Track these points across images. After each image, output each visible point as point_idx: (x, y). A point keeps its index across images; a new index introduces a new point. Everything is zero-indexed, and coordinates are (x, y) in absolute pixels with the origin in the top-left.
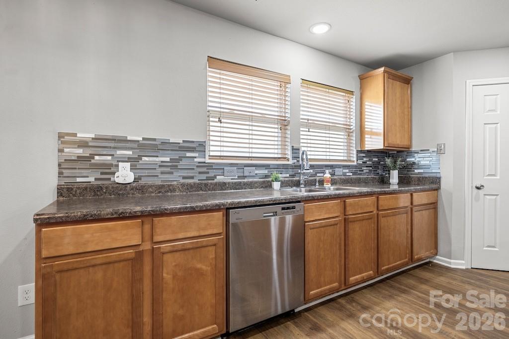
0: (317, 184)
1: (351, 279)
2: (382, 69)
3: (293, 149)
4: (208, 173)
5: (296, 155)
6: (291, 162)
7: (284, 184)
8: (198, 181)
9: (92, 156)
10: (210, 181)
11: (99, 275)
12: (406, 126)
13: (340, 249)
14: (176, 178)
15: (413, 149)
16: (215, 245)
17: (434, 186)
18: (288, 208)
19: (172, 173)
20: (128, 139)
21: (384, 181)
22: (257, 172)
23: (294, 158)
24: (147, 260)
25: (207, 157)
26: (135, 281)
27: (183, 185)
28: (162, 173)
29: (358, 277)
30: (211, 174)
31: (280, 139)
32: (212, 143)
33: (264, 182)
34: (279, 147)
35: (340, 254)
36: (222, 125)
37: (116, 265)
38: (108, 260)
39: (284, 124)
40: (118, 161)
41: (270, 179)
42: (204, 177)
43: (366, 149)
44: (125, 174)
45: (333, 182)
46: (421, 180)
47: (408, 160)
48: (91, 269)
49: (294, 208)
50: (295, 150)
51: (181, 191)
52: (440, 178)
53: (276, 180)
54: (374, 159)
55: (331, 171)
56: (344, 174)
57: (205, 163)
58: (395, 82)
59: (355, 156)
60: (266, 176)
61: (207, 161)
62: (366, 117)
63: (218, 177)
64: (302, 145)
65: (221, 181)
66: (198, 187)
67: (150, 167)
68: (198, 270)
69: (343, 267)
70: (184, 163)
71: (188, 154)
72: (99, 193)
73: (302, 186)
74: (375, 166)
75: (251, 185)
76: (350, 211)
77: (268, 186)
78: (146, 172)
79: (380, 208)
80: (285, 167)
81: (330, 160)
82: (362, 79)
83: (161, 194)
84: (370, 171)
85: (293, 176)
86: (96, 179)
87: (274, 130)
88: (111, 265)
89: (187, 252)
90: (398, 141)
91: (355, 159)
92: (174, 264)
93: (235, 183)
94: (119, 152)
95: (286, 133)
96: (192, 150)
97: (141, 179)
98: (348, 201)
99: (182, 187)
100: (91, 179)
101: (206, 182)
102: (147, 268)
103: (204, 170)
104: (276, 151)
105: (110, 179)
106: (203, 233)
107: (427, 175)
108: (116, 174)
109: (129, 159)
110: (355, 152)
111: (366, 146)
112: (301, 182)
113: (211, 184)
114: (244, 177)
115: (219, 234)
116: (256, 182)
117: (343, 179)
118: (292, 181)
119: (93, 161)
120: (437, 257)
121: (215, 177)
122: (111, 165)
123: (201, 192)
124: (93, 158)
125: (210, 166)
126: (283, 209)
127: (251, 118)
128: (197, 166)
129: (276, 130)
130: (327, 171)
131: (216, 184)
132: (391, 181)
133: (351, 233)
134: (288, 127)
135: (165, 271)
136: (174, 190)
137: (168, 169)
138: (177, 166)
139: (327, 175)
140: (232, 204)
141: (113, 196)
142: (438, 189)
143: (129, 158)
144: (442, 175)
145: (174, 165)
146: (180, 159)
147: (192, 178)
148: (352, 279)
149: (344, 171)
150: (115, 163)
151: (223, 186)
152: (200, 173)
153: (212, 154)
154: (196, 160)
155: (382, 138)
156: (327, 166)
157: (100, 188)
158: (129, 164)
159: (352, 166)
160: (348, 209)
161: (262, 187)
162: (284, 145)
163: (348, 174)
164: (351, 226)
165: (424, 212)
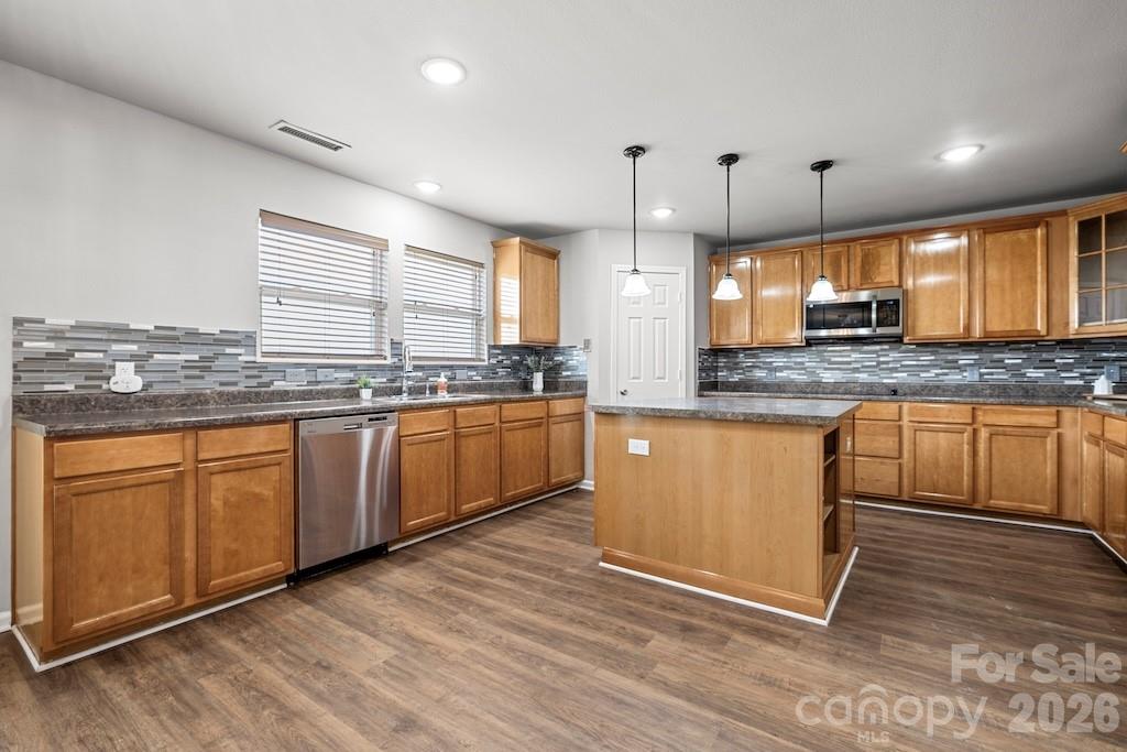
0: (428, 392)
1: (464, 507)
2: (518, 239)
3: (393, 342)
4: (261, 377)
5: (396, 352)
6: (389, 361)
7: (377, 392)
8: (244, 389)
9: (71, 353)
10: (263, 389)
11: (127, 499)
12: (552, 315)
13: (448, 470)
14: (209, 384)
15: (561, 345)
16: (279, 464)
17: (581, 392)
18: (377, 419)
19: (202, 377)
20: (132, 327)
21: (526, 386)
22: (337, 375)
23: (393, 355)
24: (190, 483)
25: (259, 354)
26: (174, 508)
27: (221, 394)
28: (187, 377)
29: (474, 505)
30: (265, 379)
31: (373, 328)
32: (264, 334)
33: (348, 389)
34: (373, 340)
35: (449, 476)
36: (282, 307)
37: (149, 487)
38: (140, 481)
39: (379, 307)
40: (115, 360)
41: (357, 386)
42: (254, 382)
43: (503, 343)
44: (126, 379)
45: (451, 389)
46: (569, 385)
47: (556, 358)
48: (117, 492)
49: (385, 418)
50: (395, 345)
51: (217, 403)
52: (586, 382)
53: (366, 386)
54: (514, 358)
55: (449, 373)
56: (470, 378)
57: (255, 362)
58: (535, 256)
59: (486, 352)
60: (352, 382)
61: (259, 359)
62: (502, 298)
63: (275, 383)
64: (406, 337)
65: (281, 389)
66: (245, 397)
67: (167, 369)
68: (256, 495)
69: (453, 493)
70: (219, 363)
71: (228, 350)
72: (83, 407)
73: (405, 395)
74: (515, 368)
75: (327, 394)
76: (461, 423)
77: (354, 394)
78: (160, 377)
79: (503, 420)
80: (381, 368)
81: (448, 359)
82: (496, 246)
83: (185, 408)
84: (508, 373)
85: (393, 381)
86: (76, 387)
87: (365, 316)
88: (143, 488)
89: (242, 473)
90: (540, 335)
91: (486, 357)
92: (225, 487)
93: (303, 391)
94: (115, 347)
95: (382, 321)
96: (236, 344)
97: (152, 387)
98: (459, 410)
99: (220, 398)
100: (70, 387)
101: (257, 389)
102: (189, 493)
103: (255, 372)
104: (368, 346)
105: (101, 387)
106: (264, 450)
107: (574, 379)
108: (113, 380)
109: (133, 357)
110: (486, 348)
111: (502, 339)
112: (404, 389)
113: (266, 392)
114: (319, 382)
115: (284, 451)
116: (336, 390)
117: (468, 385)
118: (391, 388)
119: (72, 360)
120: (585, 481)
121: (272, 382)
122: (103, 365)
123: (249, 405)
124: (73, 356)
125: (263, 368)
126: (370, 420)
127: (328, 298)
128: (243, 368)
129: (368, 316)
130: (442, 374)
131: (273, 393)
132: (534, 387)
133: (463, 450)
134: (385, 312)
135: (213, 495)
136: (207, 402)
137: (197, 372)
138: (210, 367)
139: (443, 380)
140: (302, 414)
141: (107, 411)
142: (584, 396)
143: (131, 356)
144: (589, 379)
145: (205, 366)
146: (217, 356)
147: (235, 384)
148: (466, 508)
149: (469, 373)
150: (108, 362)
151: (284, 395)
152: (247, 377)
153: (265, 349)
154: (240, 358)
155: (517, 326)
156: (443, 367)
157: (85, 400)
158: (133, 364)
159: (482, 366)
160: (459, 420)
161: (344, 397)
162: (379, 337)
163: (475, 378)
164: (464, 442)
165: (565, 425)
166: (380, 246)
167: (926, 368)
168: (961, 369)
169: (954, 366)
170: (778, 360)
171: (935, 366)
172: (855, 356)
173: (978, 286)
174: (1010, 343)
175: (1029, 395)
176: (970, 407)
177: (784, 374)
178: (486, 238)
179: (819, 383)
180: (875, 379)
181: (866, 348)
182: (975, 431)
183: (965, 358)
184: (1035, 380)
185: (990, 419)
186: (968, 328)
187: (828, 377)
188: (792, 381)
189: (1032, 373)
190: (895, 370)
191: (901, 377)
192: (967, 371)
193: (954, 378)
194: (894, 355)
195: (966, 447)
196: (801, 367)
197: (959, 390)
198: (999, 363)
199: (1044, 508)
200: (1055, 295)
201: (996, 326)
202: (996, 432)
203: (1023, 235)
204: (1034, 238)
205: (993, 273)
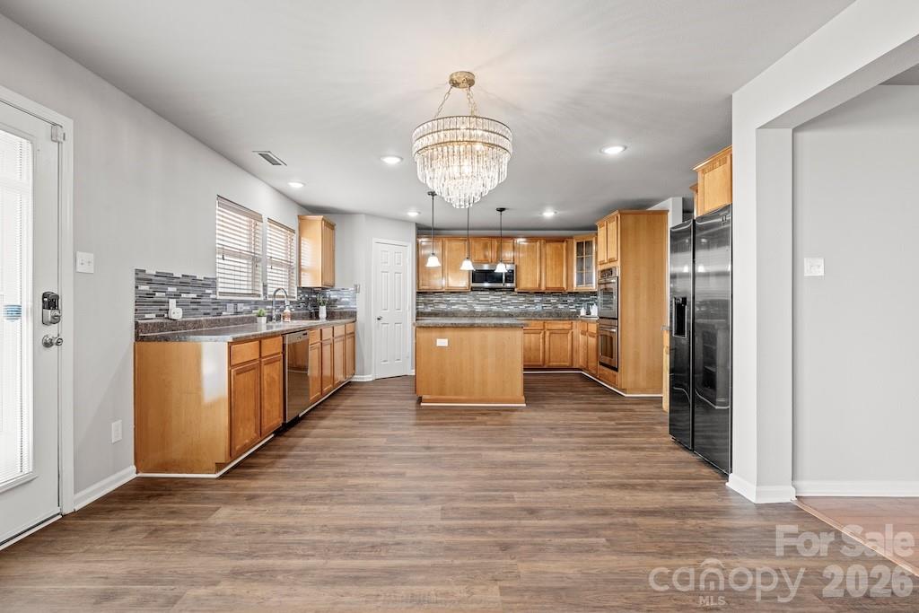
2: (321, 216)
3: (264, 285)
4: (218, 309)
5: (265, 292)
6: (262, 298)
7: (270, 318)
10: (220, 317)
12: (332, 267)
15: (336, 288)
16: (279, 360)
19: (198, 310)
20: (174, 275)
21: (316, 316)
22: (244, 308)
23: (264, 294)
25: (218, 294)
28: (193, 309)
32: (219, 280)
36: (226, 262)
37: (251, 371)
39: (255, 260)
40: (169, 298)
42: (215, 313)
43: (304, 286)
44: (174, 311)
46: (343, 315)
47: (331, 296)
49: (307, 334)
50: (265, 287)
52: (356, 312)
57: (216, 299)
58: (327, 228)
59: (296, 292)
60: (251, 312)
61: (219, 297)
63: (223, 313)
64: (268, 281)
65: (226, 316)
67: (186, 304)
70: (204, 300)
71: (206, 291)
80: (259, 303)
82: (301, 219)
86: (156, 316)
87: (244, 264)
90: (328, 281)
91: (296, 295)
92: (267, 373)
94: (169, 289)
95: (256, 270)
96: (208, 286)
98: (323, 329)
100: (154, 316)
101: (218, 318)
103: (216, 306)
104: (247, 287)
105: (164, 316)
106: (276, 352)
107: (346, 310)
108: (169, 311)
110: (296, 289)
111: (304, 283)
112: (274, 317)
114: (238, 313)
115: (281, 353)
119: (155, 298)
120: (356, 376)
122: (165, 301)
124: (155, 295)
125: (219, 303)
128: (212, 303)
129: (251, 267)
132: (320, 316)
133: (324, 354)
135: (264, 378)
136: (201, 326)
137: (196, 306)
138: (201, 303)
139: (288, 311)
142: (355, 321)
143: (174, 295)
144: (357, 310)
145: (199, 302)
146: (202, 295)
147: (209, 314)
150: (167, 299)
152: (214, 309)
153: (221, 291)
154: (211, 296)
158: (175, 300)
159: (295, 302)
160: (323, 336)
163: (292, 310)
164: (324, 349)
166: (257, 217)
167: (521, 304)
168: (535, 304)
169: (532, 303)
170: (453, 299)
171: (525, 303)
172: (491, 297)
173: (543, 267)
174: (554, 293)
175: (559, 316)
176: (542, 322)
177: (455, 307)
178: (295, 212)
179: (474, 312)
180: (500, 309)
181: (496, 293)
182: (545, 333)
183: (537, 299)
184: (561, 310)
185: (549, 328)
186: (540, 285)
187: (478, 308)
188: (460, 311)
189: (560, 306)
190: (508, 305)
191: (511, 309)
192: (538, 306)
193: (532, 309)
194: (508, 297)
195: (541, 340)
196: (465, 303)
197: (535, 314)
198: (548, 302)
199: (567, 364)
200: (569, 273)
201: (550, 285)
202: (552, 332)
203: (558, 245)
204: (562, 247)
205: (549, 262)
